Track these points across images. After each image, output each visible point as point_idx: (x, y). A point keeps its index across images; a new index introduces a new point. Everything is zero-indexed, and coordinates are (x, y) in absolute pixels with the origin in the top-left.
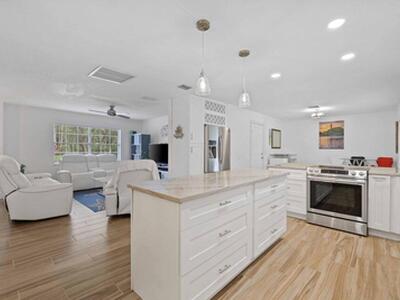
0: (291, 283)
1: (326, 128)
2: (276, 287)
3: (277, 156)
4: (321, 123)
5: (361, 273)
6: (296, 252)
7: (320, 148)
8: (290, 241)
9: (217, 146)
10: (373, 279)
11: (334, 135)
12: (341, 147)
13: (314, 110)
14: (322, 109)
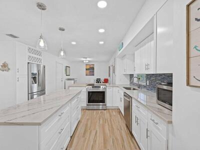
0: (89, 140)
1: (88, 67)
2: (84, 146)
3: (69, 79)
4: (86, 65)
5: (108, 124)
6: (87, 125)
7: (86, 75)
8: (83, 121)
9: (37, 76)
10: (112, 125)
11: (91, 70)
12: (93, 75)
13: (85, 59)
14: (88, 59)
